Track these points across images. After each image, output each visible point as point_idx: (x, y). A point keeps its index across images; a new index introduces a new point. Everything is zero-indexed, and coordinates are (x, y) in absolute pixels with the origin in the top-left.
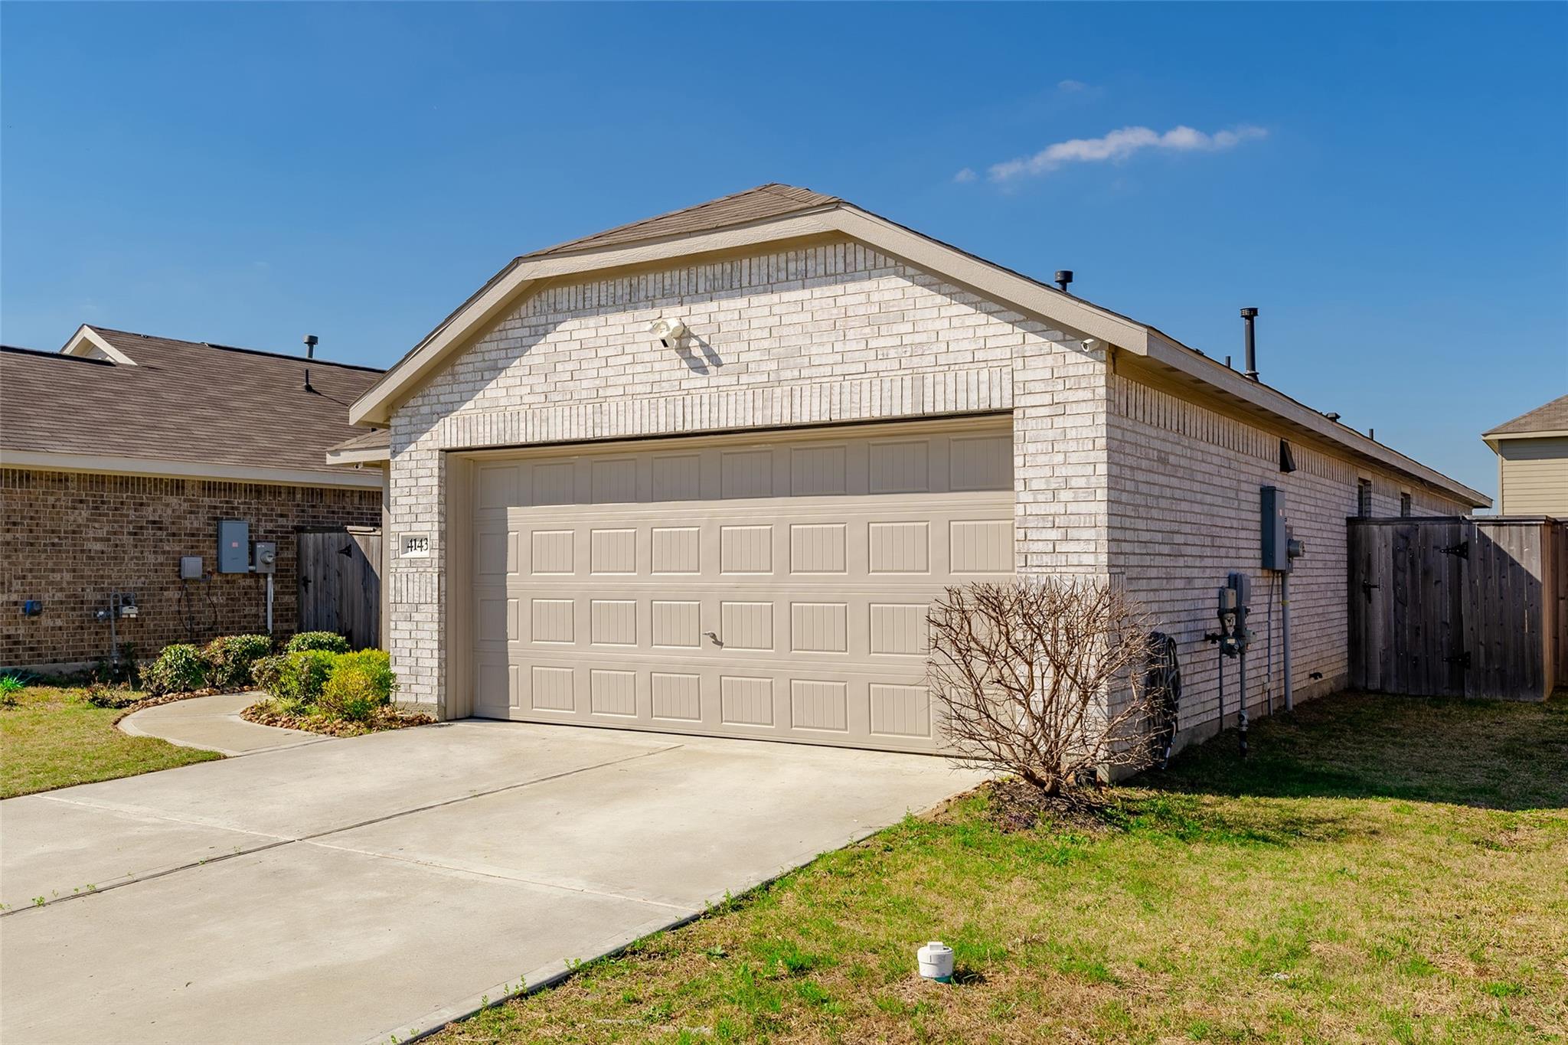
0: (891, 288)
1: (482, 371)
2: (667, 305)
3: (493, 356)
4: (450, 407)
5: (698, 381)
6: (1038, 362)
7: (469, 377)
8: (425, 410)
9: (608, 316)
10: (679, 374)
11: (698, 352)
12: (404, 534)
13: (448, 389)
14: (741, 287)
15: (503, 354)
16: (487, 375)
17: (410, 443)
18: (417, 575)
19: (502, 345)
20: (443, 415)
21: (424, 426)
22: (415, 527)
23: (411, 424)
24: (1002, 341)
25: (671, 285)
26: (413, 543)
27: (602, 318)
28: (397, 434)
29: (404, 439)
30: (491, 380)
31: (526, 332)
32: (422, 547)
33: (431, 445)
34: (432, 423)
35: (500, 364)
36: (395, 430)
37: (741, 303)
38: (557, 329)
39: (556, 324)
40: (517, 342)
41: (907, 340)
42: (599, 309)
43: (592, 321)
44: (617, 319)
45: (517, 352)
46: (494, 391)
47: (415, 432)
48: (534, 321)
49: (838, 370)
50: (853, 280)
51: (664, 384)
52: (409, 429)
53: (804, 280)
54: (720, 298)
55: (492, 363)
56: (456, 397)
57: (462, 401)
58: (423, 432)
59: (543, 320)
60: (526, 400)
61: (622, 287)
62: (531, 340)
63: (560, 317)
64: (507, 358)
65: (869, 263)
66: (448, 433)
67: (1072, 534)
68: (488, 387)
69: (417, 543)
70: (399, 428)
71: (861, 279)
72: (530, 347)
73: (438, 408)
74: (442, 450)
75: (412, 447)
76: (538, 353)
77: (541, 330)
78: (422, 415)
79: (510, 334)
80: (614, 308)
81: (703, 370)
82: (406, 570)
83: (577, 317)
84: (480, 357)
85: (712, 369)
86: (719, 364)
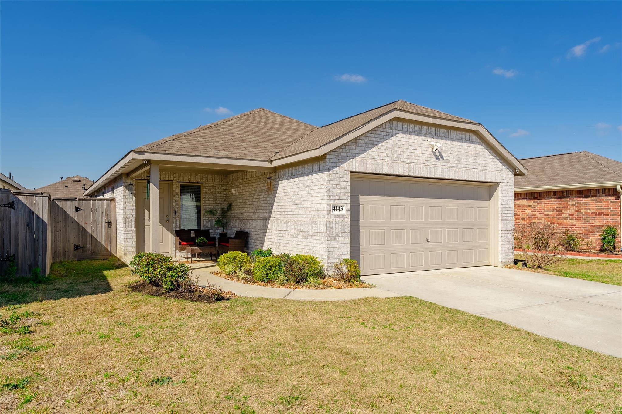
0: (480, 148)
1: (369, 144)
2: (430, 137)
3: (373, 139)
4: (354, 155)
5: (438, 163)
6: (504, 173)
7: (363, 145)
8: (343, 154)
9: (413, 136)
10: (432, 159)
11: (438, 154)
12: (333, 204)
13: (353, 148)
14: (448, 138)
15: (376, 139)
16: (370, 146)
17: (336, 167)
18: (340, 221)
19: (376, 136)
20: (352, 158)
21: (343, 161)
22: (339, 201)
23: (336, 159)
24: (499, 166)
25: (431, 131)
26: (336, 208)
27: (411, 136)
28: (330, 162)
29: (333, 164)
30: (372, 148)
31: (385, 134)
32: (340, 210)
33: (346, 169)
34: (347, 160)
35: (375, 143)
36: (329, 160)
37: (448, 142)
38: (396, 136)
39: (396, 134)
40: (382, 137)
41: (483, 162)
42: (409, 133)
43: (408, 136)
44: (414, 137)
45: (382, 140)
46: (373, 152)
47: (339, 162)
48: (388, 130)
49: (470, 166)
50: (473, 144)
51: (429, 162)
52: (335, 161)
53: (462, 140)
54: (443, 139)
55: (372, 142)
56: (357, 152)
57: (359, 154)
58: (342, 163)
59: (391, 131)
60: (385, 158)
61: (416, 127)
62: (387, 137)
63: (397, 132)
64: (378, 141)
65: (476, 140)
66: (354, 164)
67: (509, 212)
68: (370, 150)
69: (337, 208)
70: (330, 160)
71: (474, 144)
72: (387, 139)
73: (349, 154)
74: (351, 172)
75: (337, 168)
76: (390, 142)
77: (390, 134)
78: (342, 156)
79: (379, 133)
80: (414, 134)
81: (440, 160)
82: (334, 219)
83: (403, 133)
84: (367, 139)
85: (441, 159)
86: (443, 159)
